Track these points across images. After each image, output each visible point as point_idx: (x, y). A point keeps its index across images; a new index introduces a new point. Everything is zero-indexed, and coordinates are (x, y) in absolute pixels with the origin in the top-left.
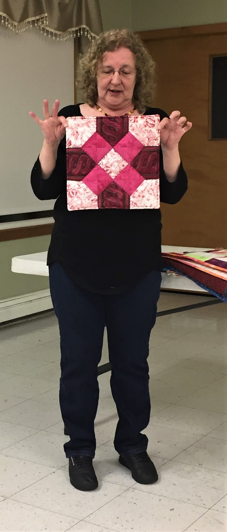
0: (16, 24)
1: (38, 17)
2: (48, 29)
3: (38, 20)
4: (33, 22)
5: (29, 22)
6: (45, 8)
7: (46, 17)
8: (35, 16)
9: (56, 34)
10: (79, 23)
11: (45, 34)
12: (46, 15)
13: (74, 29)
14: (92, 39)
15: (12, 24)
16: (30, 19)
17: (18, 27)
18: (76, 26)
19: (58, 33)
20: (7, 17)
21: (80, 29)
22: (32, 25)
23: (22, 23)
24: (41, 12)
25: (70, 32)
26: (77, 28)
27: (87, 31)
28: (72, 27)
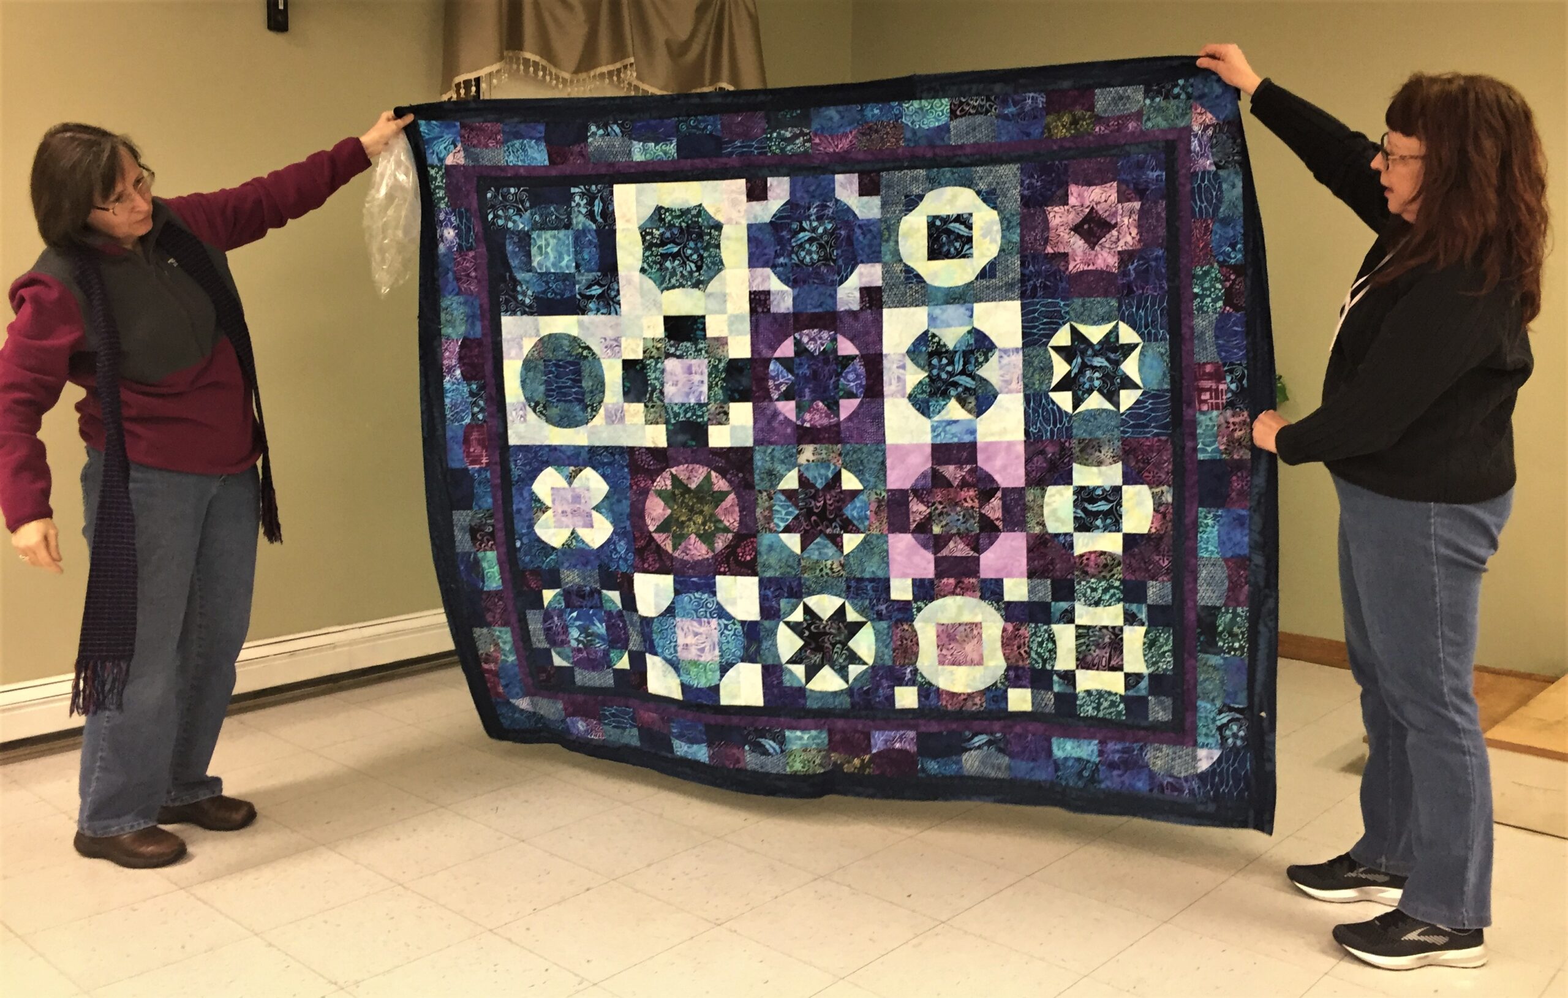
0: (567, 75)
1: (618, 65)
2: (643, 86)
3: (619, 71)
4: (610, 73)
5: (602, 75)
6: (630, 49)
7: (631, 64)
8: (614, 61)
12: (632, 60)
13: (706, 89)
16: (604, 69)
17: (572, 82)
20: (543, 62)
22: (607, 81)
23: (583, 75)
24: (624, 56)
26: (711, 89)
28: (702, 85)
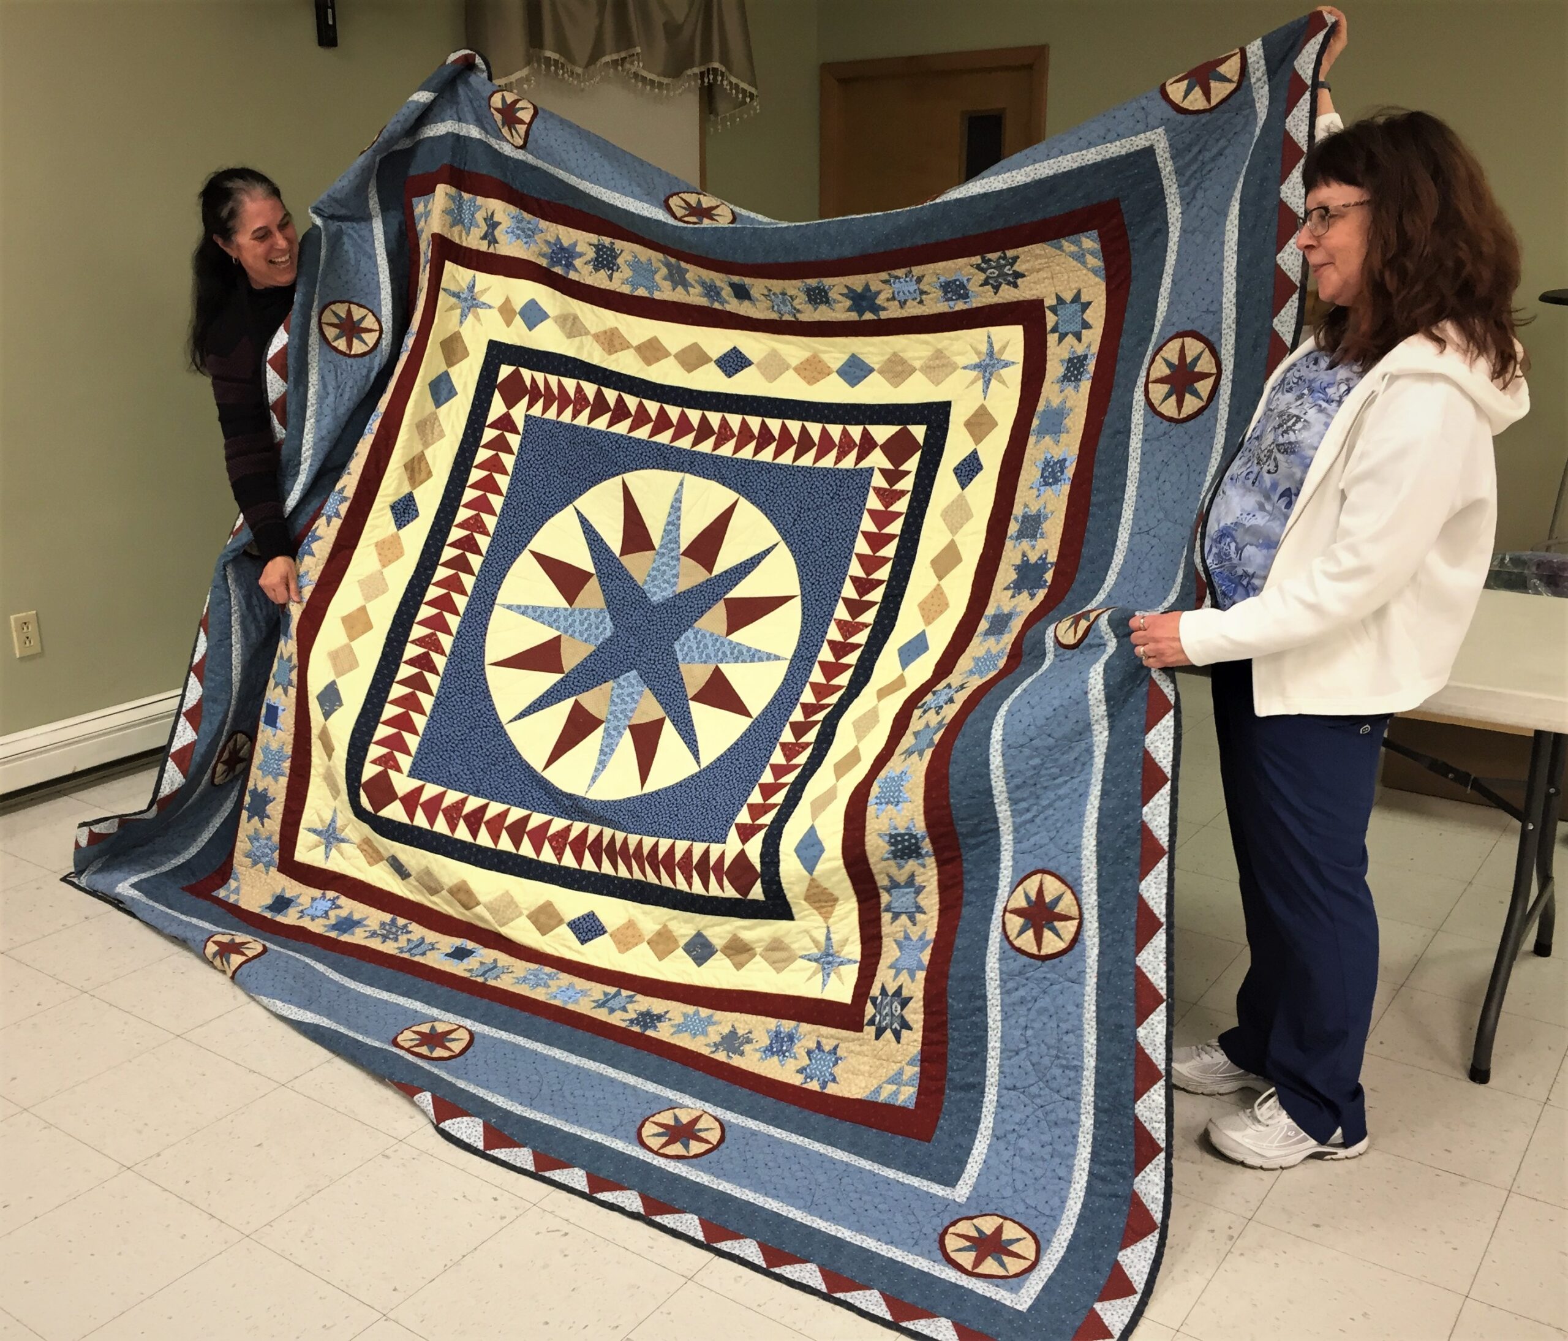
0: (579, 70)
1: (623, 54)
2: (645, 73)
3: (623, 59)
4: (615, 62)
5: (606, 65)
6: (636, 38)
7: (638, 54)
8: (618, 51)
9: (660, 84)
10: (707, 57)
11: (640, 84)
12: (638, 50)
13: (696, 70)
14: (731, 89)
15: (572, 73)
16: (607, 59)
17: (584, 77)
18: (701, 64)
19: (665, 81)
20: (562, 60)
21: (708, 70)
22: (612, 71)
23: (592, 67)
24: (630, 45)
25: (689, 76)
26: (703, 68)
27: (722, 74)
28: (692, 67)
